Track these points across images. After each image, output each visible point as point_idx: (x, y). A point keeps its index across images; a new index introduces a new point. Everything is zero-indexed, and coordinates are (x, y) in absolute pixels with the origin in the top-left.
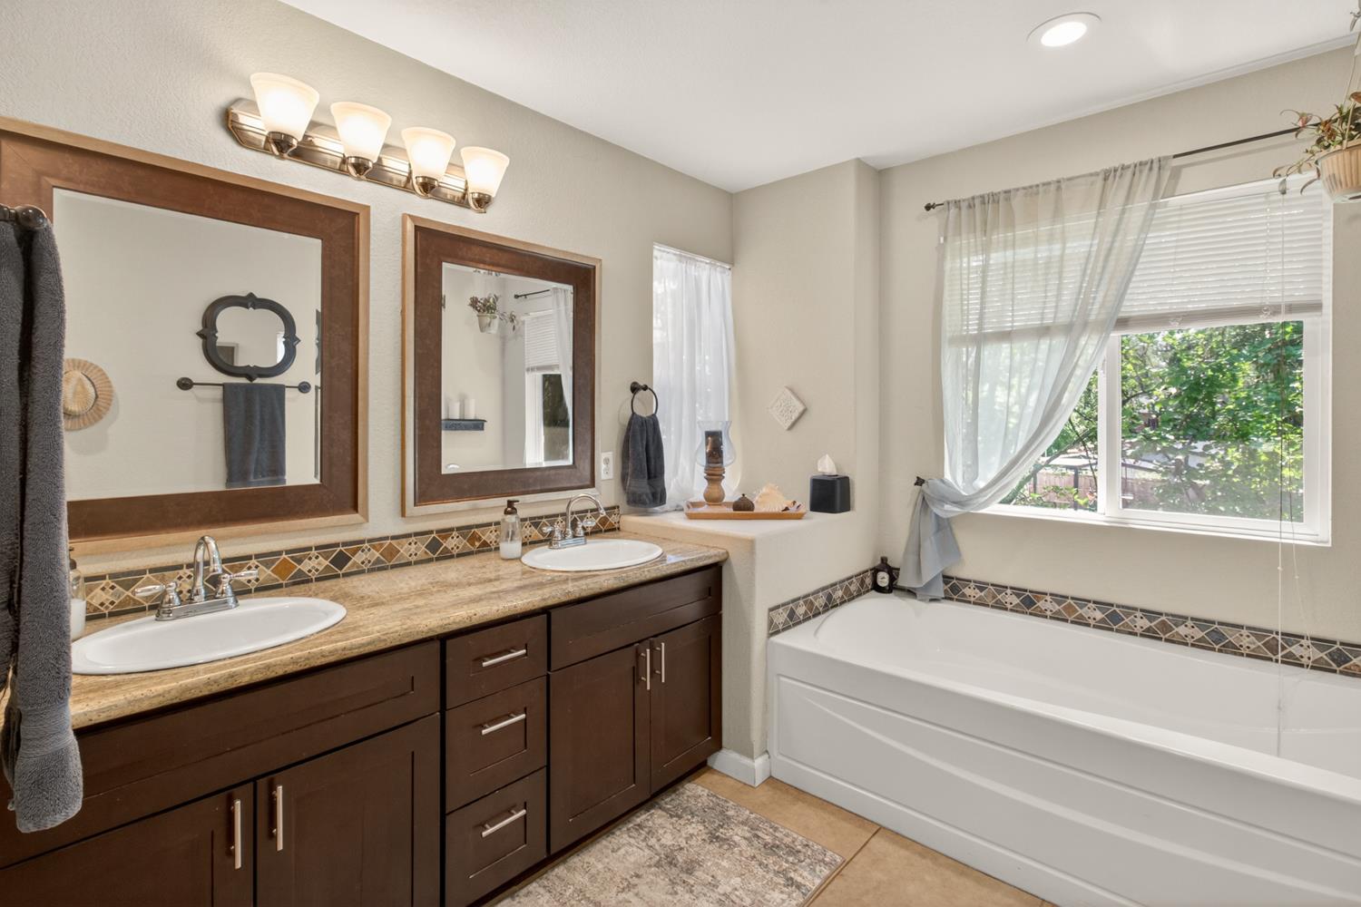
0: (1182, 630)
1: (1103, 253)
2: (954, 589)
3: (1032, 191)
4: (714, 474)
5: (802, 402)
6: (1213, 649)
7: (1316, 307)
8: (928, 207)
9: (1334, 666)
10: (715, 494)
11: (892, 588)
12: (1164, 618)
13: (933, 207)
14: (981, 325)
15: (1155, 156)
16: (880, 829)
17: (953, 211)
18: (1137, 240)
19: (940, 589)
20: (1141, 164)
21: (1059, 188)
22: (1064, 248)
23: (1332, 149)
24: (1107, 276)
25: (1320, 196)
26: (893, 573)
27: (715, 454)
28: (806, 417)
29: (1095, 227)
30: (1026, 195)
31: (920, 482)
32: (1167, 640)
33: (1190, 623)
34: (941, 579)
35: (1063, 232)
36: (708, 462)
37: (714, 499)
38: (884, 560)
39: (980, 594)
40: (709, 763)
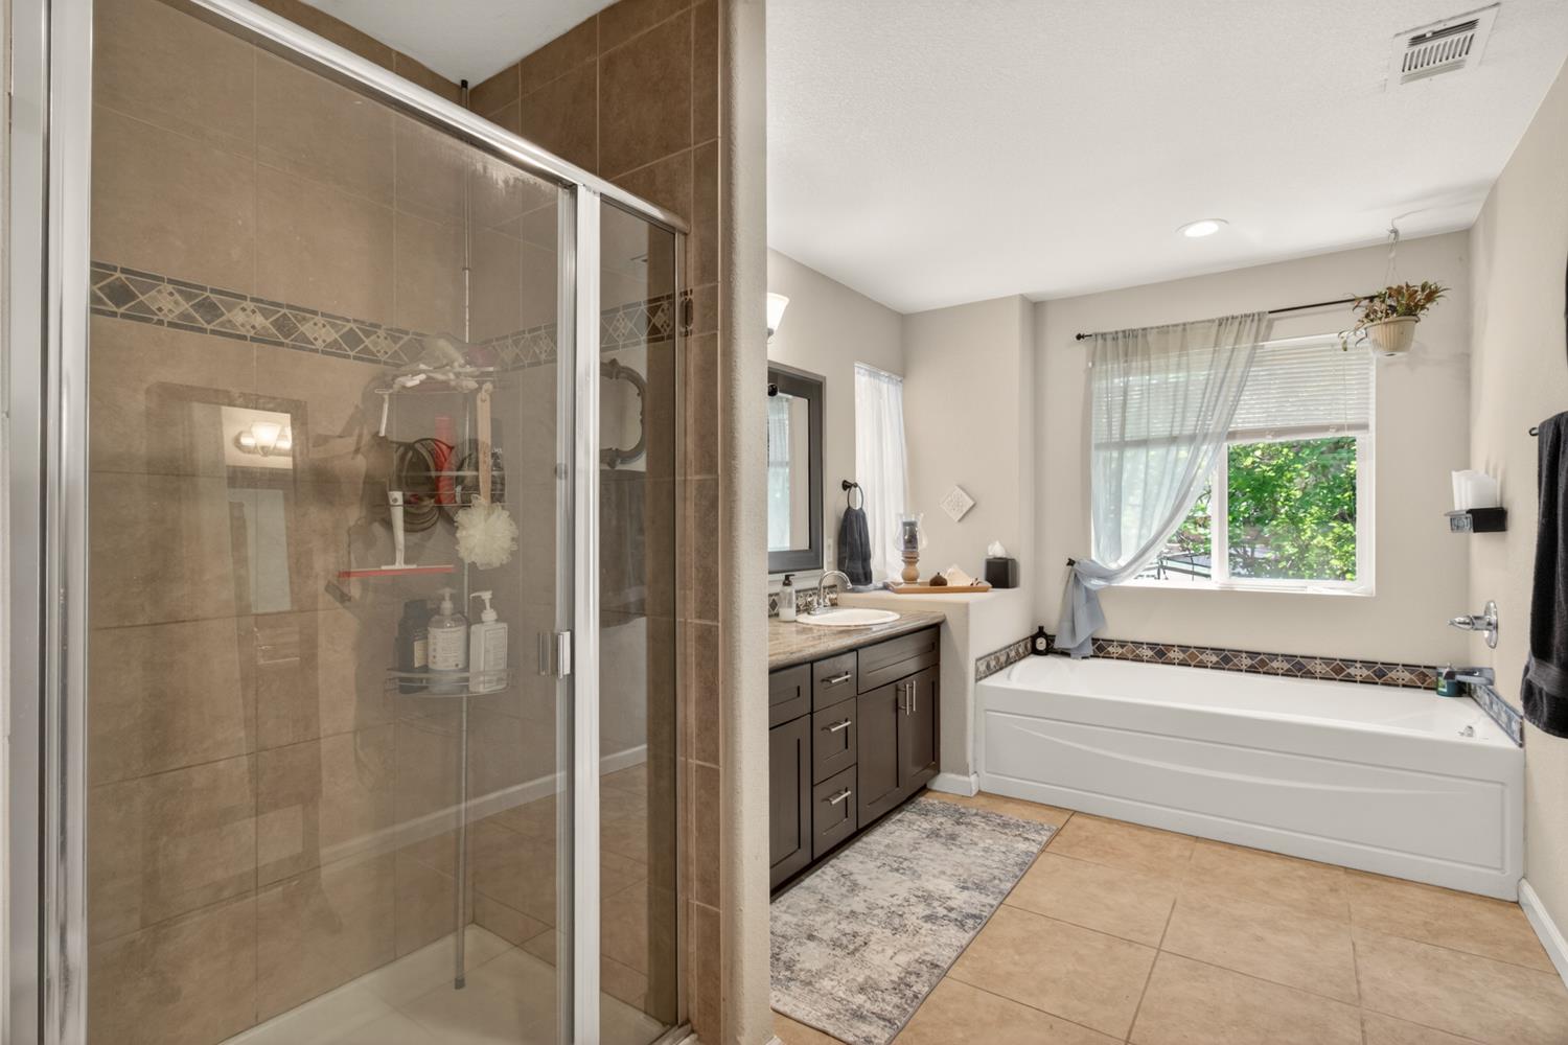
0: (1275, 664)
1: (1219, 381)
2: (1101, 648)
3: (1164, 330)
4: (911, 558)
5: (973, 499)
6: (1297, 676)
7: (1364, 427)
8: (1079, 337)
9: (1377, 680)
10: (913, 573)
11: (1050, 651)
12: (1262, 656)
13: (1083, 337)
14: (1122, 434)
15: (1256, 311)
16: (1075, 812)
17: (1100, 341)
18: (1243, 372)
19: (1090, 650)
20: (1246, 316)
21: (1184, 330)
22: (1189, 376)
23: (1375, 323)
24: (1221, 399)
25: (1367, 348)
26: (1050, 639)
27: (911, 541)
28: (975, 509)
29: (1212, 361)
30: (1158, 332)
31: (1071, 563)
32: (1264, 673)
33: (1280, 658)
34: (1090, 641)
35: (1188, 364)
36: (906, 547)
37: (910, 579)
38: (1041, 628)
39: (1120, 651)
40: (928, 786)
